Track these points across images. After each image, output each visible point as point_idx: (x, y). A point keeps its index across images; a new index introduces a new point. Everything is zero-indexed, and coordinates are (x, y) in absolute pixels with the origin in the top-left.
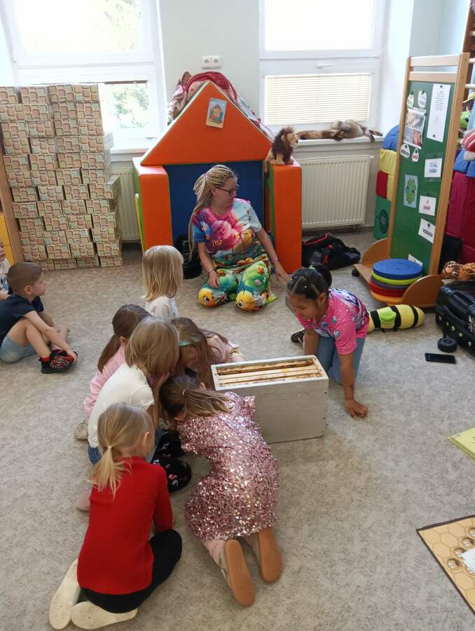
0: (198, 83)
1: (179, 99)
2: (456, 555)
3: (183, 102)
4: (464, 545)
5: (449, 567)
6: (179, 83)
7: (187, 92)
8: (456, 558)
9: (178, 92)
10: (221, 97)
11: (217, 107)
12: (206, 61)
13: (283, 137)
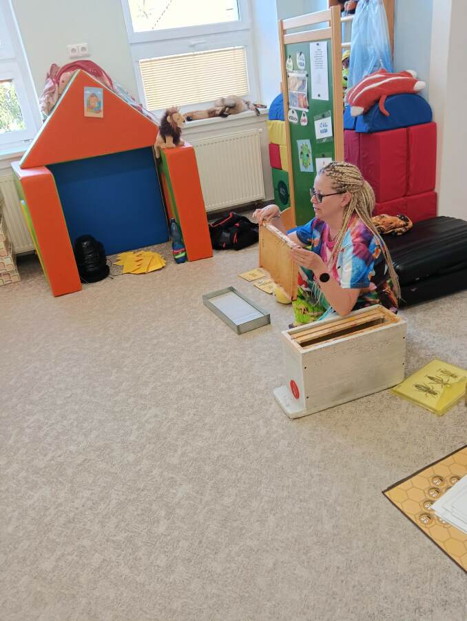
0: (68, 74)
1: (51, 92)
2: (427, 509)
3: (56, 96)
4: (431, 496)
5: (422, 522)
6: (48, 77)
7: (58, 85)
8: (427, 512)
9: (47, 86)
10: (97, 85)
11: (93, 95)
12: (73, 50)
13: (168, 118)
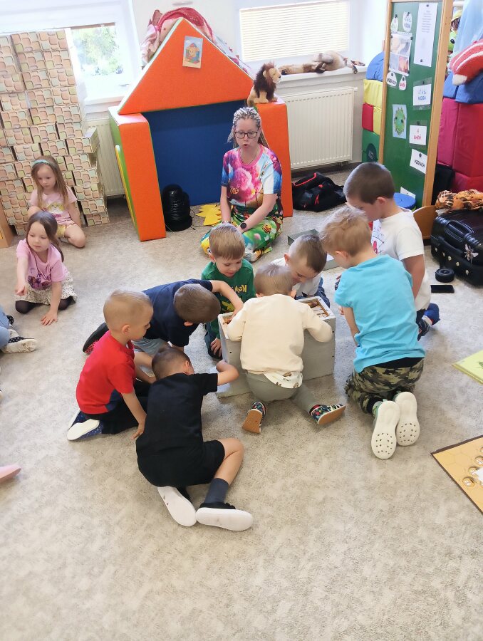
0: (170, 21)
1: (152, 40)
2: (471, 473)
3: (156, 43)
4: (478, 463)
5: (465, 484)
6: (151, 23)
7: (160, 31)
8: (471, 476)
9: (150, 33)
10: (198, 35)
11: (193, 45)
13: (264, 73)
